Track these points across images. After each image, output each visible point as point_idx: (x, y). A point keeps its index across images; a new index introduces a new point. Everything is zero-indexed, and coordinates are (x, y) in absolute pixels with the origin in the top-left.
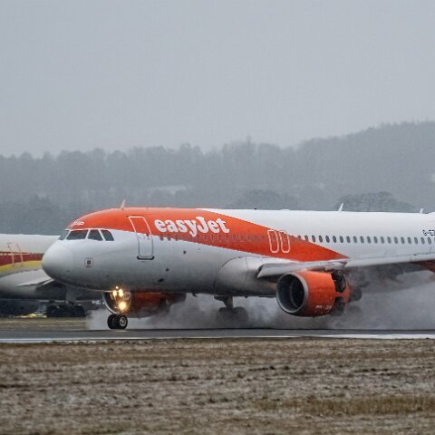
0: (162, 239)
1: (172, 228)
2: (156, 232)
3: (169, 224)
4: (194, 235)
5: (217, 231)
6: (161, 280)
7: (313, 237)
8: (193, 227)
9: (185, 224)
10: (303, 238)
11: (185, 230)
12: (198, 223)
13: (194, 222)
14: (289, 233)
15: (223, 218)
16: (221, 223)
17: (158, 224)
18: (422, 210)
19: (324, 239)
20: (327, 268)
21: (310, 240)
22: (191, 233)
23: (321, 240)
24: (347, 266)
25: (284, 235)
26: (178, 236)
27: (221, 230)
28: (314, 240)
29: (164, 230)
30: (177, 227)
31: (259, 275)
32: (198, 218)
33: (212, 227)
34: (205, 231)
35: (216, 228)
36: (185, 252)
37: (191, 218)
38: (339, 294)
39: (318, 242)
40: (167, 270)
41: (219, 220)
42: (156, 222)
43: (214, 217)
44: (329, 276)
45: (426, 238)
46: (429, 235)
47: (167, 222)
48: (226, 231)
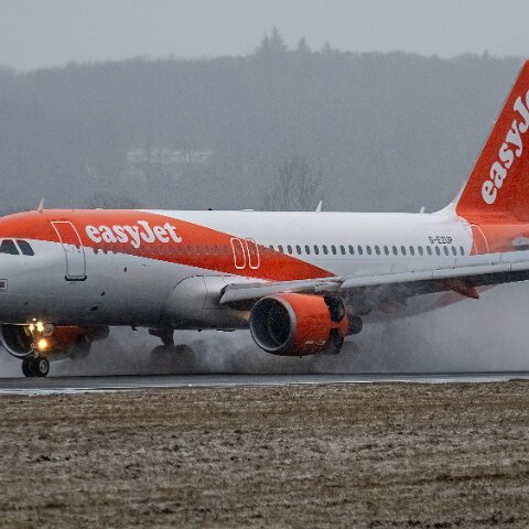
0: (96, 252)
1: (108, 236)
2: (88, 242)
3: (104, 230)
4: (137, 246)
5: (166, 240)
6: (95, 308)
7: (289, 248)
8: (136, 236)
9: (126, 232)
10: (277, 249)
11: (125, 239)
12: (141, 229)
13: (136, 228)
14: (258, 242)
15: (173, 222)
16: (171, 229)
17: (90, 231)
18: (423, 209)
19: (303, 250)
20: (317, 289)
21: (286, 252)
22: (133, 243)
23: (299, 251)
24: (343, 285)
25: (252, 245)
26: (117, 247)
27: (171, 239)
28: (290, 252)
29: (98, 240)
30: (116, 235)
31: (222, 301)
32: (139, 222)
33: (159, 234)
34: (151, 240)
35: (164, 236)
36: (125, 270)
37: (132, 222)
38: (335, 325)
39: (295, 255)
40: (103, 294)
41: (167, 226)
42: (88, 228)
43: (161, 221)
44: (321, 299)
45: (433, 247)
46: (436, 243)
47: (101, 228)
48: (178, 240)
